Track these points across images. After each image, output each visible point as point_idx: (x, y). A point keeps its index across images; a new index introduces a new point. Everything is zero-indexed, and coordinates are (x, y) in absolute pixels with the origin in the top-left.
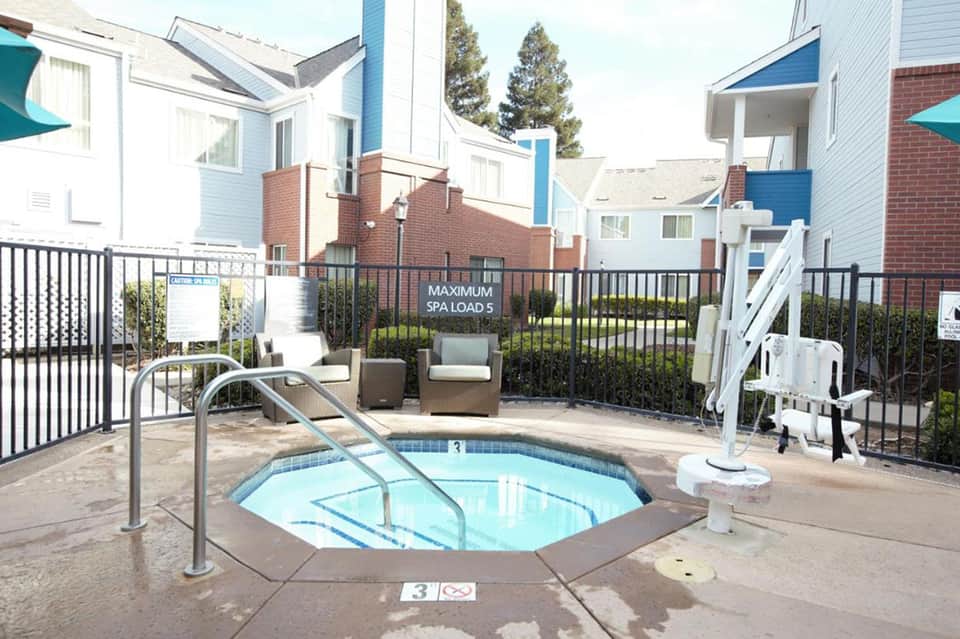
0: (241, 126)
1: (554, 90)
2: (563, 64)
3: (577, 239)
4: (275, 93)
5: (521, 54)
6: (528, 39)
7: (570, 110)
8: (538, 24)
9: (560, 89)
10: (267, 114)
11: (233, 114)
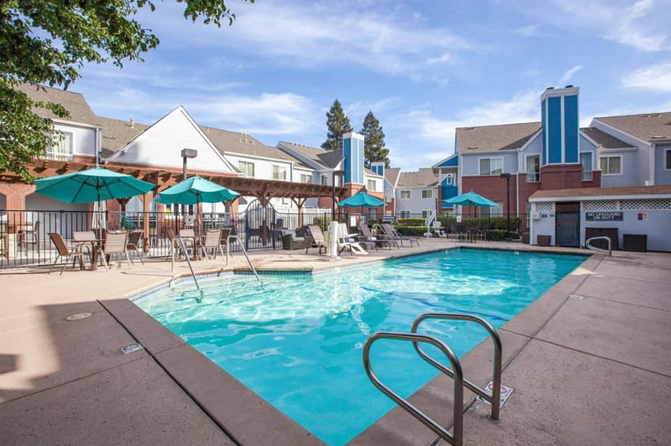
0: (313, 178)
1: (378, 138)
2: (381, 128)
3: (393, 199)
4: (321, 168)
5: (364, 124)
6: (367, 118)
7: (384, 145)
8: (370, 112)
9: (380, 137)
10: (318, 173)
11: (311, 174)
